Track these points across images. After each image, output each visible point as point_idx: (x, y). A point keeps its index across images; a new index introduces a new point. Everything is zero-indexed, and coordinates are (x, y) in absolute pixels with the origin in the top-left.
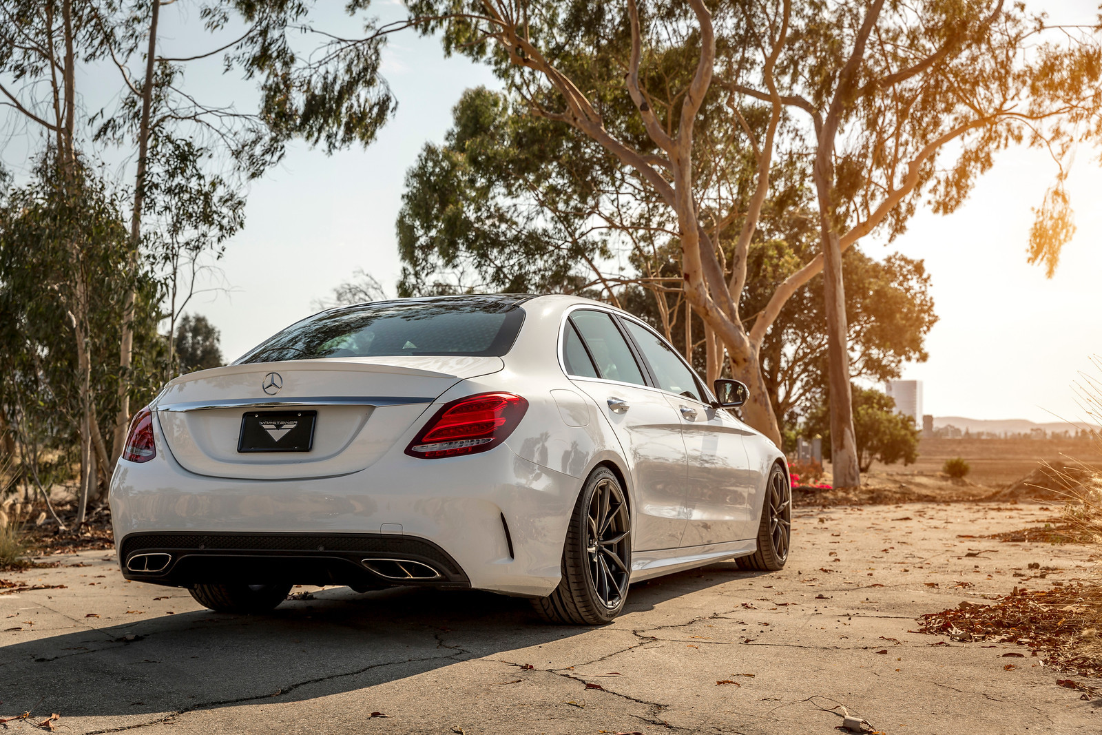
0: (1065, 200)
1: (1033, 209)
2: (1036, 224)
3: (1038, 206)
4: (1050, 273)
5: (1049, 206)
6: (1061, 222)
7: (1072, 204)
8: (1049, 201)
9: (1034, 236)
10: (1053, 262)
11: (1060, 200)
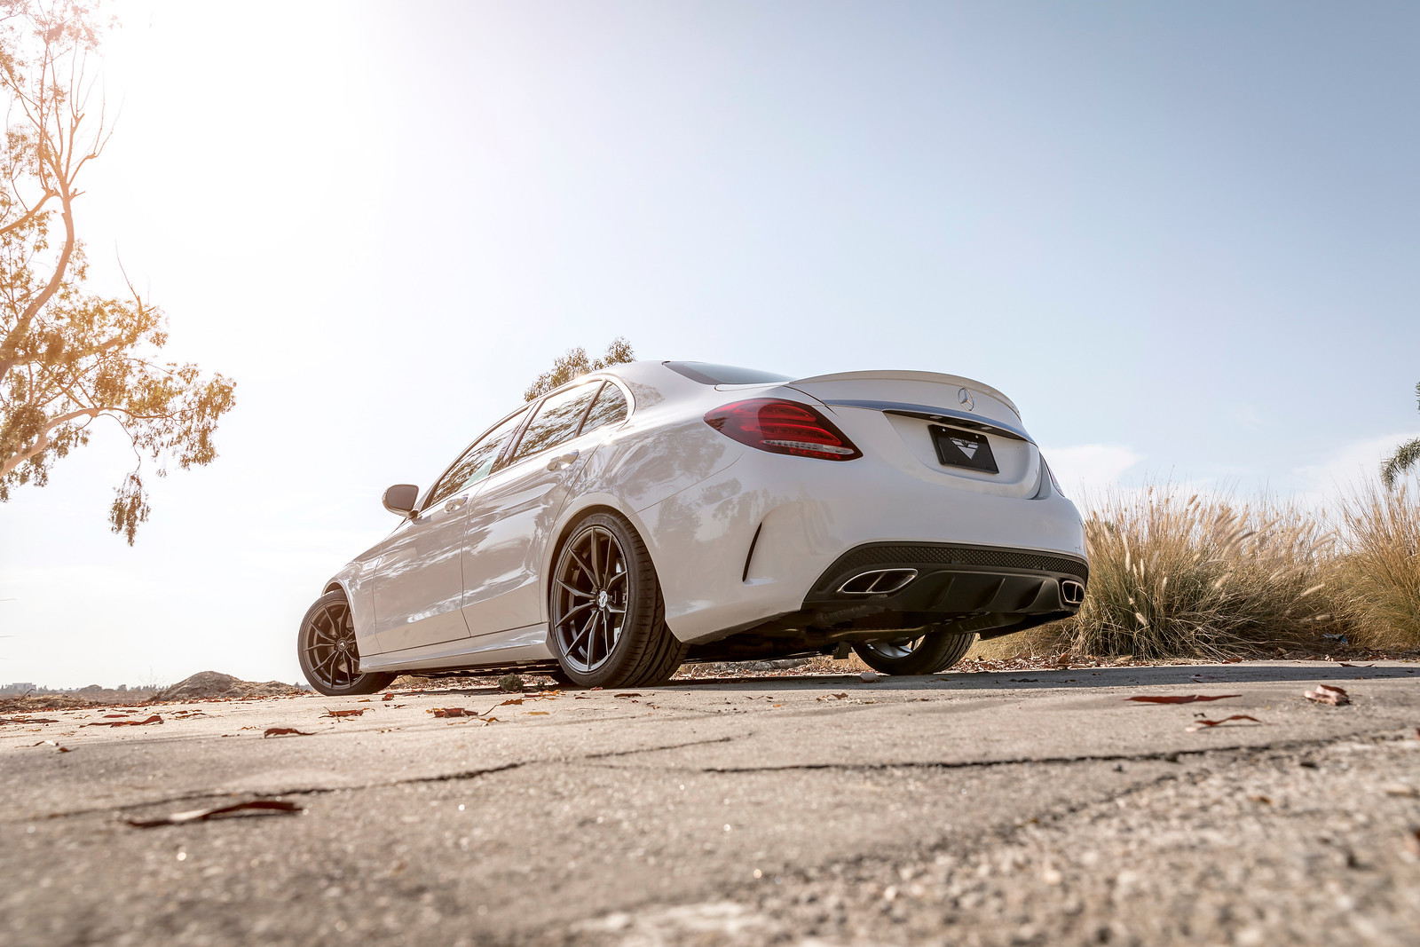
0: (139, 483)
1: (114, 489)
2: (116, 500)
3: (119, 486)
4: (131, 540)
5: (127, 487)
6: (136, 501)
7: (144, 488)
8: (128, 482)
9: (115, 508)
10: (131, 533)
11: (135, 483)
